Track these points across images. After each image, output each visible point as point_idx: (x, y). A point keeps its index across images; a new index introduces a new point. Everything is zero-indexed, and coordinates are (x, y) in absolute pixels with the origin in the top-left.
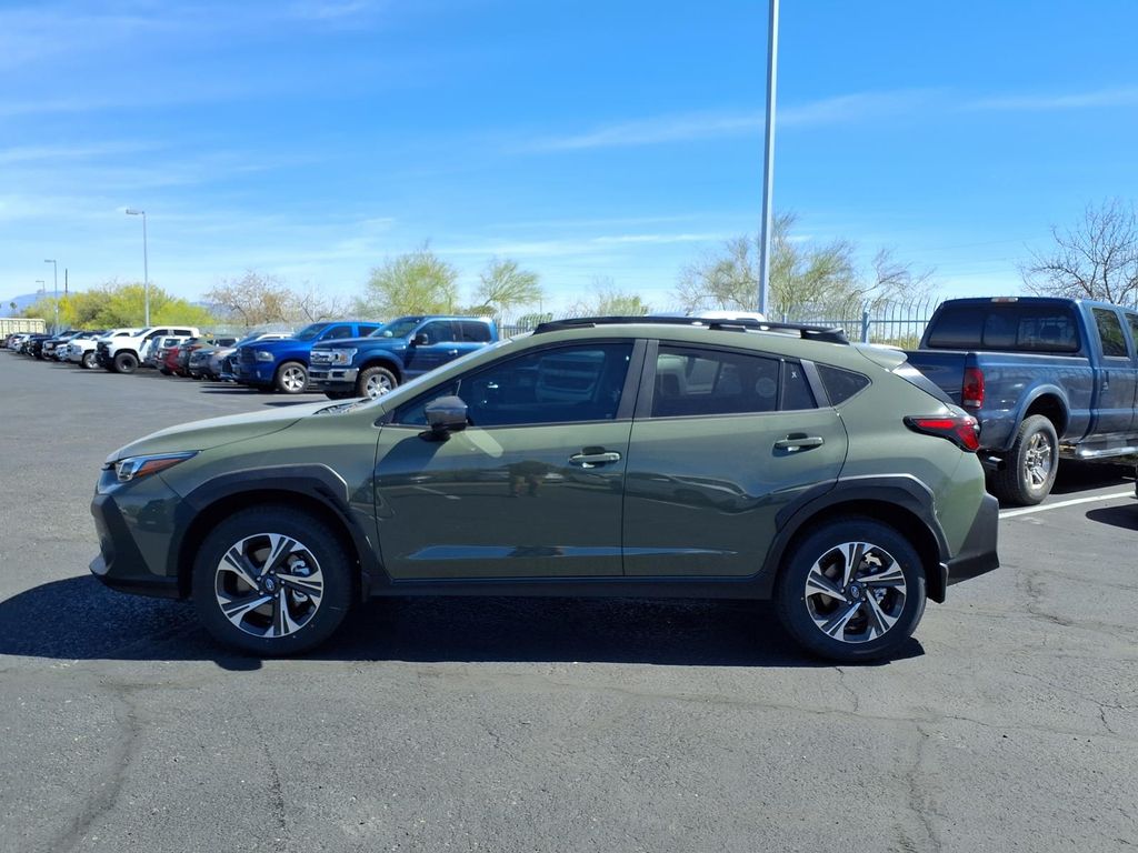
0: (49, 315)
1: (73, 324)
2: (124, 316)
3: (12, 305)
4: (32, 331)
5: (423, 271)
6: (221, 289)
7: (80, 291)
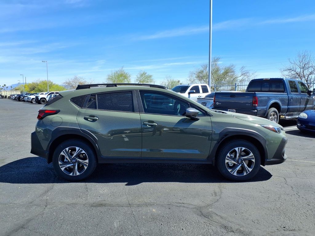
0: (21, 89)
1: (28, 91)
2: (42, 89)
3: (11, 87)
4: (17, 94)
5: (122, 75)
6: (68, 81)
7: (30, 83)
